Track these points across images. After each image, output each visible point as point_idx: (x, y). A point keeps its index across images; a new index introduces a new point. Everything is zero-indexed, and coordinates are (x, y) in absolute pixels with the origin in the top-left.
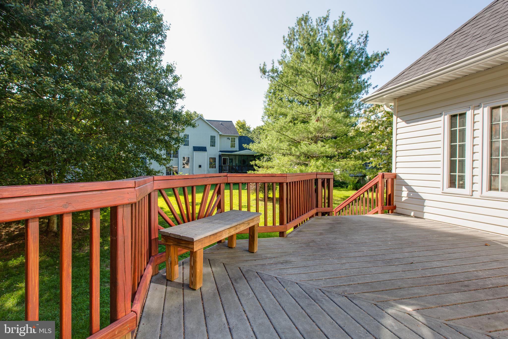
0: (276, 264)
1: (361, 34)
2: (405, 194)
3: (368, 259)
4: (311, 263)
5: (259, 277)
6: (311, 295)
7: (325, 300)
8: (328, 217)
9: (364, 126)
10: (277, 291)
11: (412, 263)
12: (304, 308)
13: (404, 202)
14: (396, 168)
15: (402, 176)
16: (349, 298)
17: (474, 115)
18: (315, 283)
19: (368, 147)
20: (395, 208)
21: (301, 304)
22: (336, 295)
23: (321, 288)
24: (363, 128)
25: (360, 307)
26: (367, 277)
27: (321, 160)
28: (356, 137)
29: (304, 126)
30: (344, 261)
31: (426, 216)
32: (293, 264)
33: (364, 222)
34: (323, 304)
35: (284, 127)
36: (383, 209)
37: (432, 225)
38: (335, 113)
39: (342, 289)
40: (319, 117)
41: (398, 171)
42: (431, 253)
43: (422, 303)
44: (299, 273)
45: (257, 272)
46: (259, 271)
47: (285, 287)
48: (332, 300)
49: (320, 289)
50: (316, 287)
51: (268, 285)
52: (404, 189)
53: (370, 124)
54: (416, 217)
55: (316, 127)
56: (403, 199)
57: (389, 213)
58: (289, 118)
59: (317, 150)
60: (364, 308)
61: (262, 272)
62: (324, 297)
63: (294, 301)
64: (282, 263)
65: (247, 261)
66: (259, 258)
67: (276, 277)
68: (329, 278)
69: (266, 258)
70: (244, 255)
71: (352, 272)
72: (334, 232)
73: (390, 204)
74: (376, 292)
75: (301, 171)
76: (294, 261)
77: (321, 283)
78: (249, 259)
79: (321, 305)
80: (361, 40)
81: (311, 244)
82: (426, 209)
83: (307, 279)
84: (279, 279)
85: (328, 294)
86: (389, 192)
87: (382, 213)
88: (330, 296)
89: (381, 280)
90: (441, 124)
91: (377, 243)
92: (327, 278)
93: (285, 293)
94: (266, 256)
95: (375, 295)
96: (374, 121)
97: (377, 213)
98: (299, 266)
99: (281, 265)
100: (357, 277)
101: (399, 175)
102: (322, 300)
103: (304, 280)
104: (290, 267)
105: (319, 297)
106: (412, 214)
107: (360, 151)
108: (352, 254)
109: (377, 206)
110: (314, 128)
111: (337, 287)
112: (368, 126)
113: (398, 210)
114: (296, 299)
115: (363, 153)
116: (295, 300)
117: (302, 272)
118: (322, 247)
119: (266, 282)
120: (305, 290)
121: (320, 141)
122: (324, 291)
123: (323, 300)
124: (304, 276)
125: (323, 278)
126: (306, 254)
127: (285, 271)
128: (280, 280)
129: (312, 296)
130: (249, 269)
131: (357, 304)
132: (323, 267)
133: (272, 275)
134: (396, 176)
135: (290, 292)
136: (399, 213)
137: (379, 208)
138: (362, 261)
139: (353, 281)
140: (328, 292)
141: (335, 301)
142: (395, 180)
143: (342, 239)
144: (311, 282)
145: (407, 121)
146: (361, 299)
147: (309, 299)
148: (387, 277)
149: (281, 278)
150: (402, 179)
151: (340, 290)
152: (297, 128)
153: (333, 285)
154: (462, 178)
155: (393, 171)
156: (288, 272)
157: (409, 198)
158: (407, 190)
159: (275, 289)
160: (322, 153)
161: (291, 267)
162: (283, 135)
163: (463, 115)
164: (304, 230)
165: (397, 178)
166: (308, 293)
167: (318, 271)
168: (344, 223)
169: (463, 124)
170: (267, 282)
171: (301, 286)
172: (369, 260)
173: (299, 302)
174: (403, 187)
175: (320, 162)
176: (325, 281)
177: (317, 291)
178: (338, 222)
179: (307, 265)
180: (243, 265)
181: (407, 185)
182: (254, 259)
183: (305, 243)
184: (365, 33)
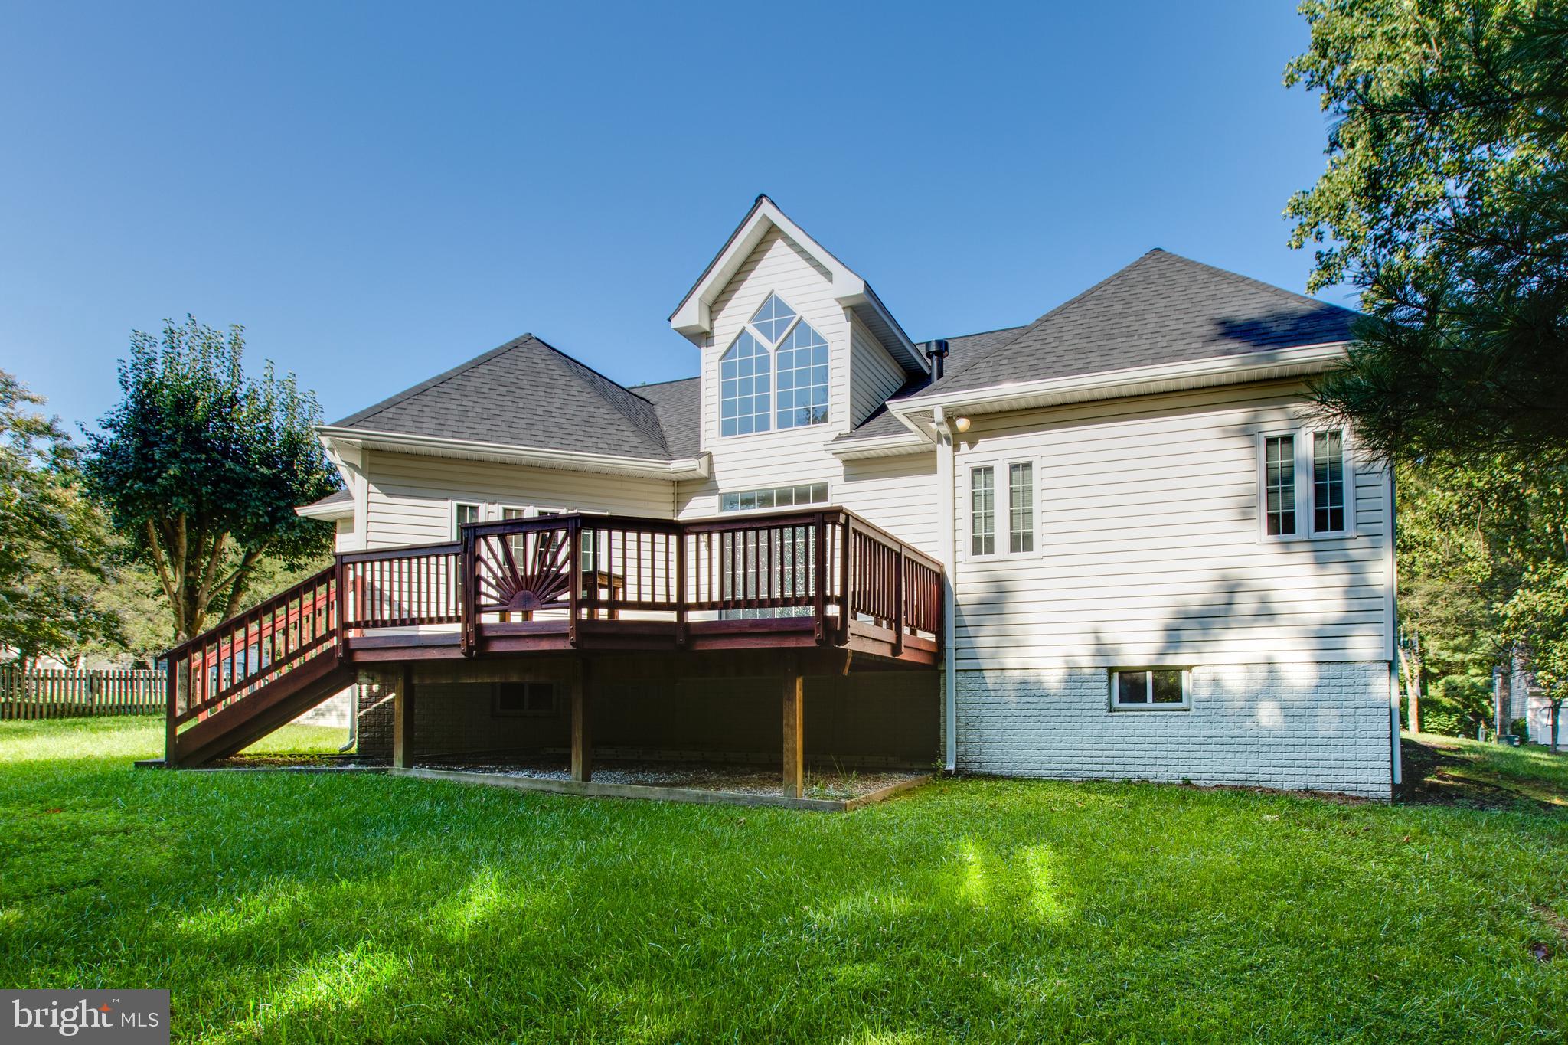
163: (473, 508)
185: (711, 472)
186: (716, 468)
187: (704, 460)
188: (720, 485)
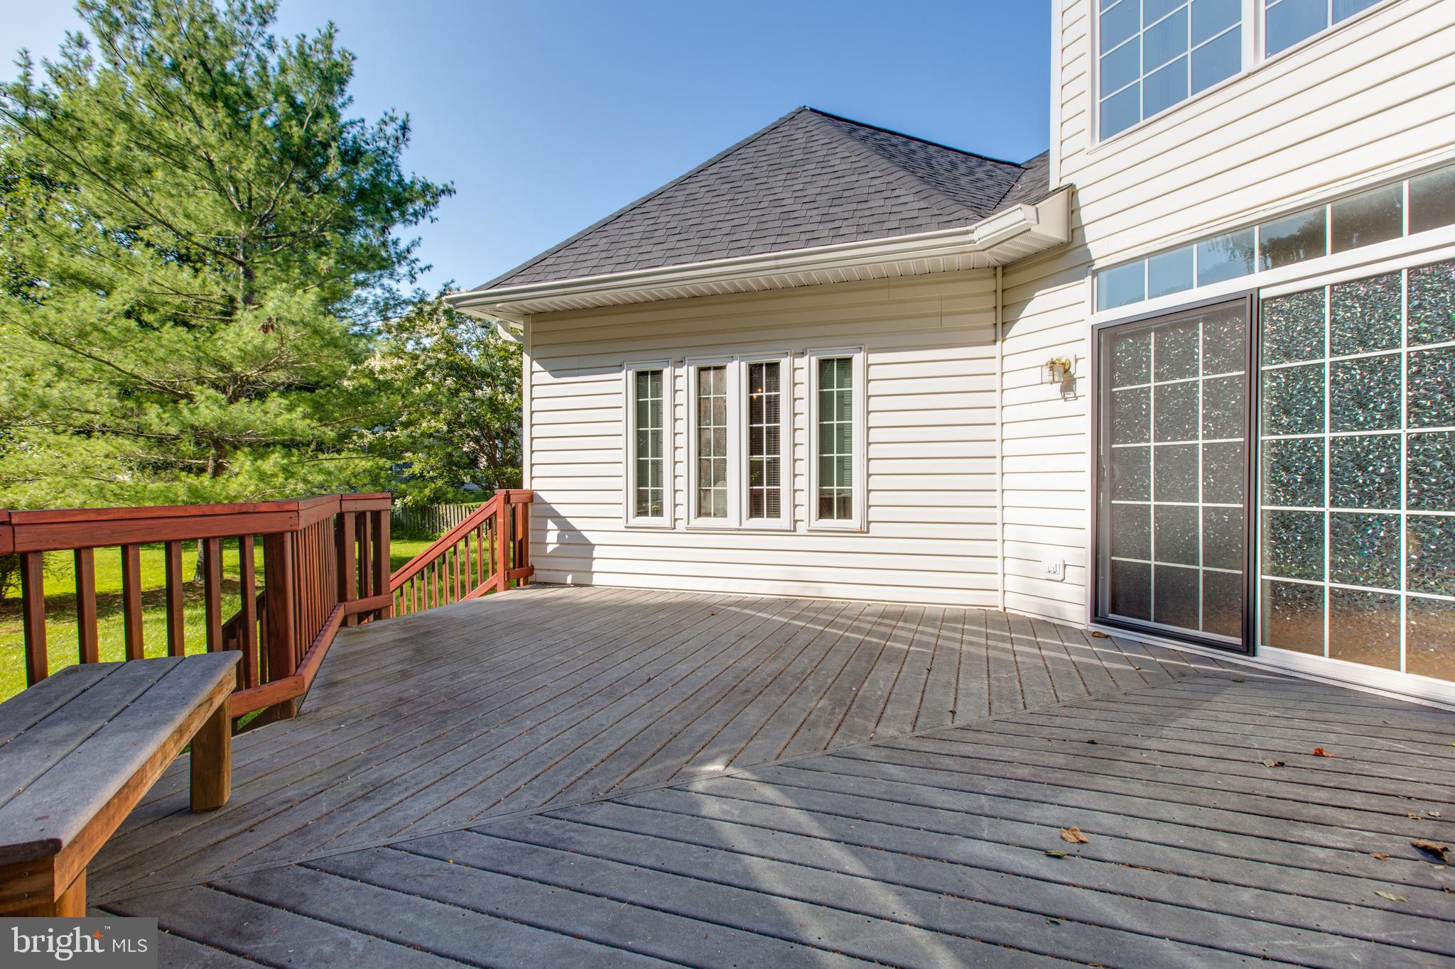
0: (345, 807)
1: (390, 113)
2: (552, 537)
3: (570, 700)
4: (451, 761)
5: (324, 874)
6: (531, 838)
7: (574, 831)
8: (379, 623)
9: (388, 366)
10: (429, 880)
11: (649, 680)
12: (550, 879)
13: (552, 556)
14: (532, 478)
15: (546, 497)
16: (616, 800)
17: (675, 377)
18: (513, 806)
19: (402, 423)
20: (532, 570)
21: (531, 874)
22: (587, 809)
23: (541, 810)
24: (383, 371)
25: (651, 806)
26: (604, 739)
27: (277, 455)
28: (377, 392)
29: (191, 337)
30: (529, 724)
31: (597, 579)
32: (405, 785)
33: (487, 618)
34: (579, 843)
35: (96, 328)
36: (508, 579)
37: (615, 596)
38: (321, 317)
39: (585, 789)
40: (274, 318)
41: (537, 485)
42: (659, 651)
43: (726, 747)
44: (445, 800)
45: (300, 864)
46: (304, 857)
47: (447, 857)
48: (587, 824)
49: (540, 814)
50: (527, 813)
51: (386, 881)
52: (551, 525)
53: (402, 362)
54: (576, 585)
55: (250, 347)
56: (550, 548)
57: (518, 585)
58: (118, 301)
59: (262, 422)
60: (659, 806)
61: (323, 853)
62: (567, 828)
63: (506, 877)
64: (365, 797)
65: (214, 847)
66: (261, 818)
67: (388, 846)
68: (533, 776)
69: (289, 805)
70: (178, 833)
71: (569, 742)
72: (436, 659)
73: (521, 565)
74: (648, 763)
75: (193, 491)
76: (396, 774)
77: (526, 797)
78: (221, 837)
79: (578, 848)
80: (390, 130)
81: (405, 710)
82: (596, 565)
83: (486, 806)
84: (404, 846)
85: (568, 816)
86: (520, 536)
87: (507, 589)
88: (576, 818)
89: (633, 735)
90: (620, 386)
91: (557, 658)
92: (528, 778)
93: (462, 874)
94: (281, 798)
95: (651, 769)
96: (415, 358)
97: (493, 590)
98: (428, 783)
99: (367, 805)
100: (588, 748)
101: (539, 493)
102: (568, 835)
103: (476, 811)
104: (403, 796)
105: (557, 833)
106: (569, 580)
107: (373, 433)
108: (530, 701)
109: (494, 571)
110: (240, 350)
111: (570, 787)
112: (399, 368)
113: (539, 575)
114: (506, 869)
115: (384, 437)
116: (507, 874)
117: (452, 794)
118: (442, 708)
119: (367, 876)
120: (506, 835)
121: (275, 394)
122: (552, 814)
123: (572, 834)
124: (467, 801)
125: (521, 783)
126: (418, 742)
127: (400, 814)
128: (413, 847)
129: (537, 840)
130: (254, 868)
131: (641, 804)
132: (493, 758)
133: (372, 844)
134: (531, 497)
135: (471, 862)
136: (540, 583)
137: (498, 578)
138: (564, 708)
139: (588, 760)
140: (562, 809)
141: (598, 822)
142: (530, 505)
143: (471, 672)
144: (502, 808)
145: (556, 372)
146: (638, 790)
147: (536, 850)
148: (636, 724)
149: (407, 837)
150: (546, 503)
151: (583, 792)
152: (159, 338)
153: (558, 790)
154: (657, 496)
155: (526, 486)
156: (410, 812)
157: (561, 544)
158: (556, 528)
159: (420, 879)
160: (276, 431)
161: (407, 795)
162: (90, 356)
163: (657, 374)
164: (341, 677)
165: (535, 501)
166: (521, 837)
167: (490, 772)
168: (440, 630)
169: (657, 392)
170: (373, 875)
171: (488, 831)
172: (575, 702)
173: (524, 873)
174: (549, 521)
175: (274, 461)
176: (531, 789)
177: (538, 822)
178: (422, 631)
179: (449, 771)
180: (212, 867)
181: (557, 517)
182: (239, 828)
183: (383, 714)
184: (401, 117)
185: (1074, 227)
186: (1086, 215)
187: (1058, 201)
188: (1096, 250)
